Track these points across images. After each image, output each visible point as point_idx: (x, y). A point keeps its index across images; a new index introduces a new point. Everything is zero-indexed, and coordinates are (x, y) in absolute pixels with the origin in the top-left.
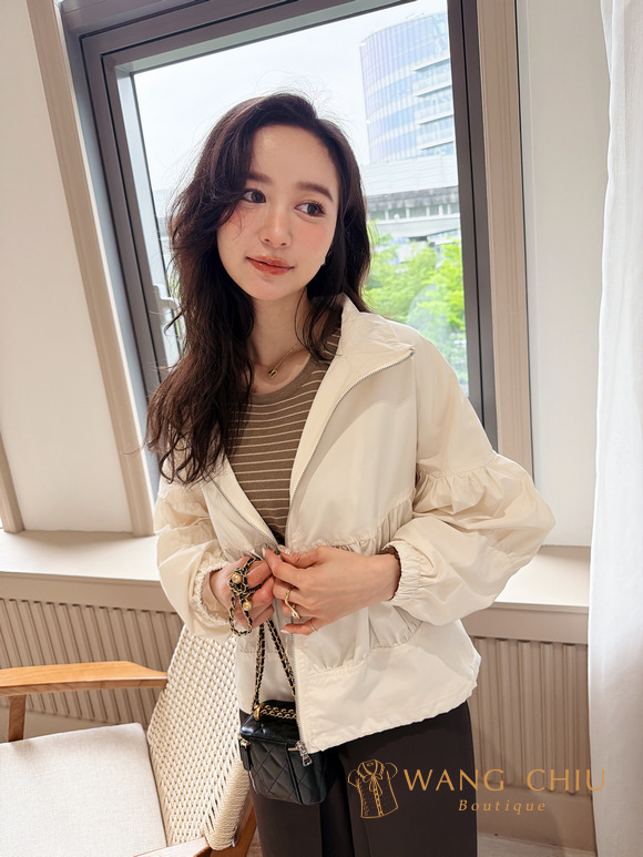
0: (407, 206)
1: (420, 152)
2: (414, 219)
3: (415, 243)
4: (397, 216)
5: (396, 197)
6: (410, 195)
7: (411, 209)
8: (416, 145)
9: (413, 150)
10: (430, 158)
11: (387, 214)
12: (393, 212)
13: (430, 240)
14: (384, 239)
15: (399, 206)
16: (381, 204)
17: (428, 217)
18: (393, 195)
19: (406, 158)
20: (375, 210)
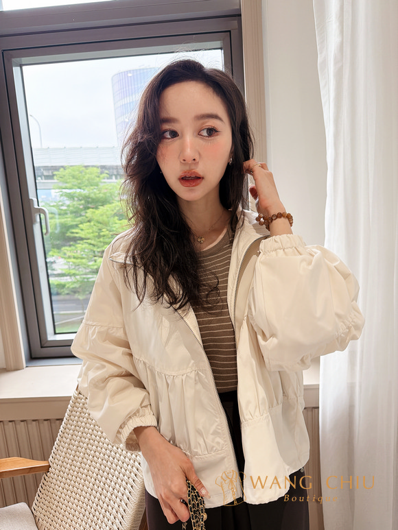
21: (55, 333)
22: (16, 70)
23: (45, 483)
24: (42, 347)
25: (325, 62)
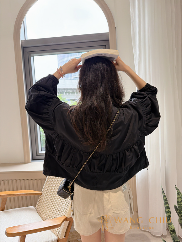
0: (70, 91)
1: (73, 78)
2: (71, 95)
3: (72, 101)
4: (67, 94)
5: (67, 89)
6: (71, 89)
7: (71, 92)
8: (72, 76)
9: (71, 78)
10: (75, 80)
11: (65, 93)
12: (66, 93)
13: (76, 101)
14: (64, 99)
15: (68, 91)
16: (63, 90)
17: (75, 95)
18: (66, 88)
19: (69, 80)
20: (61, 92)
21: (42, 151)
22: (32, 58)
23: (41, 199)
24: (37, 155)
25: (136, 58)
